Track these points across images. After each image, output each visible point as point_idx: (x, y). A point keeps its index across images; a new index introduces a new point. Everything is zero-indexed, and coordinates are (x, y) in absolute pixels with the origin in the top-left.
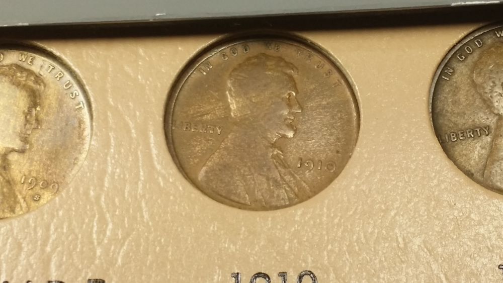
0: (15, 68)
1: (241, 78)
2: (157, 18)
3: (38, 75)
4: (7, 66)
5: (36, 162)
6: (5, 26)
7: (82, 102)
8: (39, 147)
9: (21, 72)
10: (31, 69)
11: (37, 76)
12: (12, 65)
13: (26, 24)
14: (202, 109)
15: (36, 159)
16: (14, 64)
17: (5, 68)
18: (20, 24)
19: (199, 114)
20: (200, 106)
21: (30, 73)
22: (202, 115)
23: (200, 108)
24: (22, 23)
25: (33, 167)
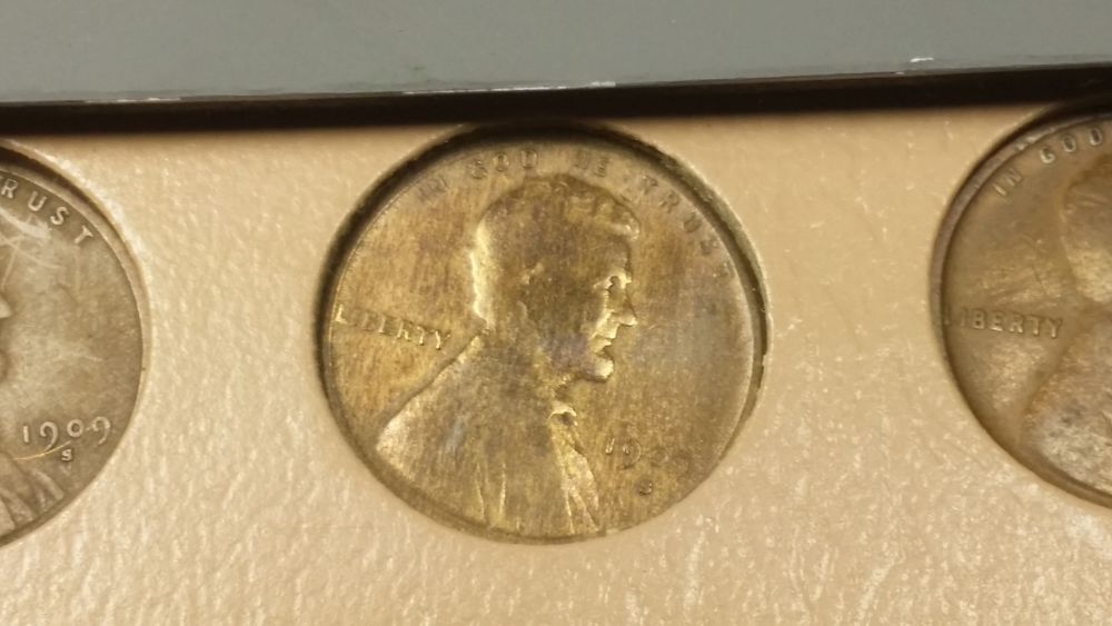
0: (565, 184)
1: (1092, 204)
2: (913, 69)
3: (620, 200)
4: (546, 178)
5: (636, 404)
6: (560, 88)
7: (728, 263)
8: (640, 370)
9: (582, 195)
10: (602, 186)
11: (617, 203)
12: (557, 177)
13: (610, 84)
14: (1007, 279)
15: (635, 397)
16: (564, 175)
17: (543, 184)
18: (596, 84)
19: (1002, 290)
20: (1003, 270)
21: (601, 194)
22: (1010, 293)
23: (1004, 276)
24: (601, 80)
25: (631, 416)
